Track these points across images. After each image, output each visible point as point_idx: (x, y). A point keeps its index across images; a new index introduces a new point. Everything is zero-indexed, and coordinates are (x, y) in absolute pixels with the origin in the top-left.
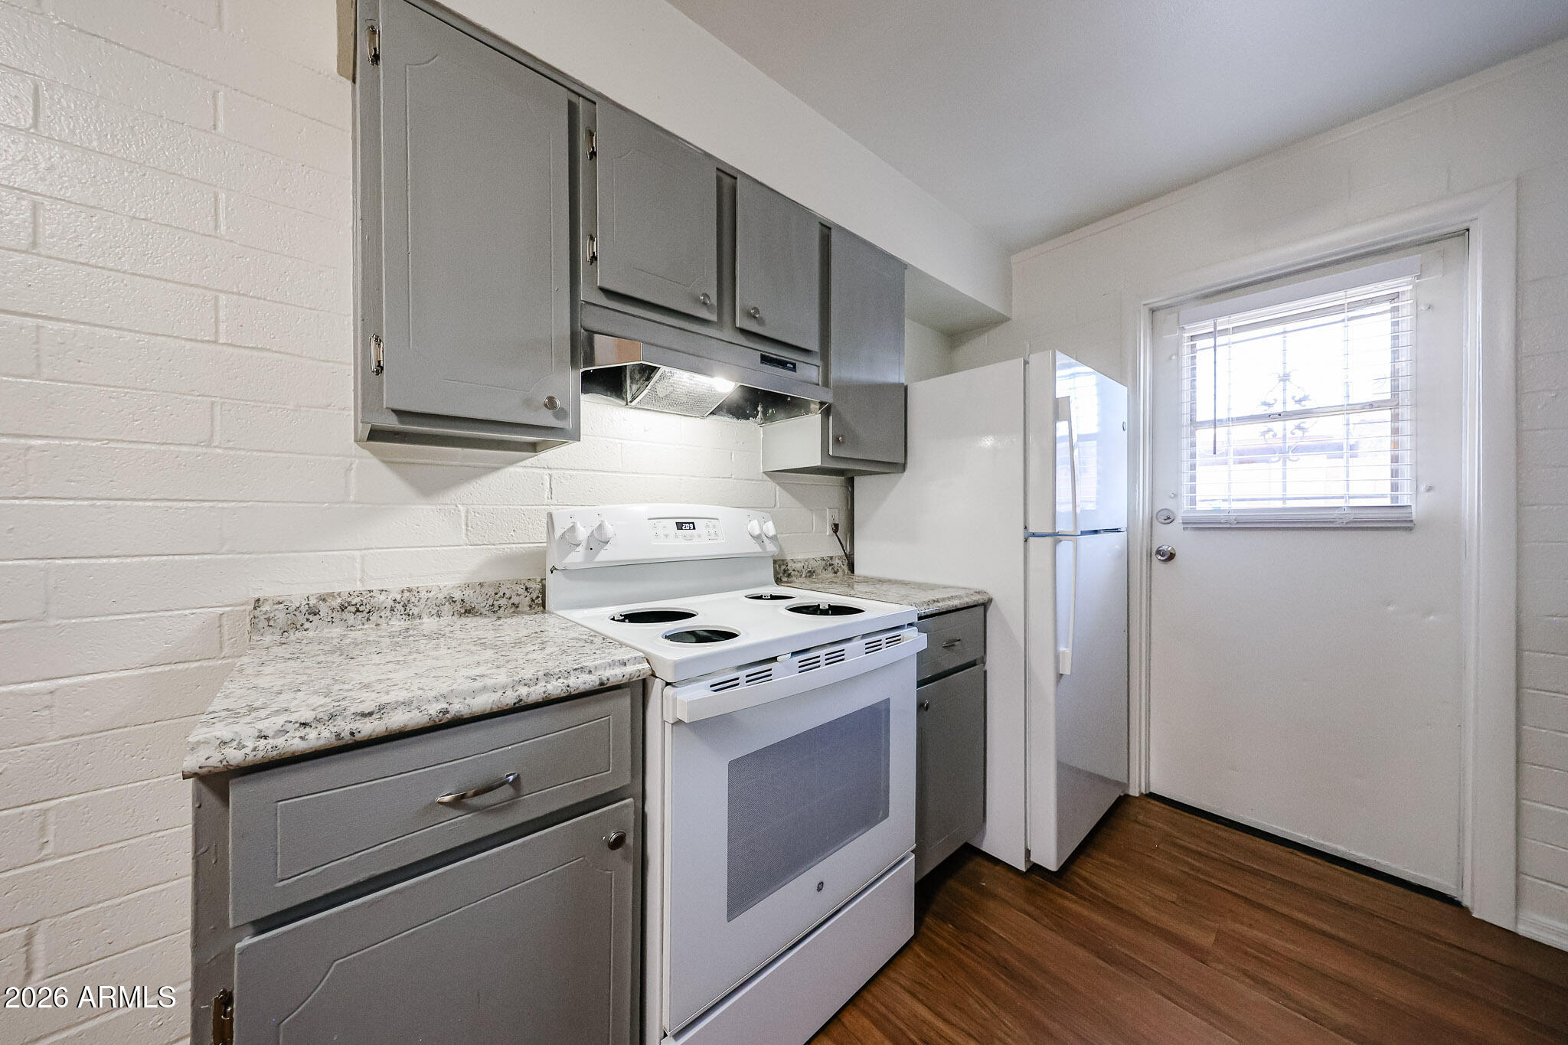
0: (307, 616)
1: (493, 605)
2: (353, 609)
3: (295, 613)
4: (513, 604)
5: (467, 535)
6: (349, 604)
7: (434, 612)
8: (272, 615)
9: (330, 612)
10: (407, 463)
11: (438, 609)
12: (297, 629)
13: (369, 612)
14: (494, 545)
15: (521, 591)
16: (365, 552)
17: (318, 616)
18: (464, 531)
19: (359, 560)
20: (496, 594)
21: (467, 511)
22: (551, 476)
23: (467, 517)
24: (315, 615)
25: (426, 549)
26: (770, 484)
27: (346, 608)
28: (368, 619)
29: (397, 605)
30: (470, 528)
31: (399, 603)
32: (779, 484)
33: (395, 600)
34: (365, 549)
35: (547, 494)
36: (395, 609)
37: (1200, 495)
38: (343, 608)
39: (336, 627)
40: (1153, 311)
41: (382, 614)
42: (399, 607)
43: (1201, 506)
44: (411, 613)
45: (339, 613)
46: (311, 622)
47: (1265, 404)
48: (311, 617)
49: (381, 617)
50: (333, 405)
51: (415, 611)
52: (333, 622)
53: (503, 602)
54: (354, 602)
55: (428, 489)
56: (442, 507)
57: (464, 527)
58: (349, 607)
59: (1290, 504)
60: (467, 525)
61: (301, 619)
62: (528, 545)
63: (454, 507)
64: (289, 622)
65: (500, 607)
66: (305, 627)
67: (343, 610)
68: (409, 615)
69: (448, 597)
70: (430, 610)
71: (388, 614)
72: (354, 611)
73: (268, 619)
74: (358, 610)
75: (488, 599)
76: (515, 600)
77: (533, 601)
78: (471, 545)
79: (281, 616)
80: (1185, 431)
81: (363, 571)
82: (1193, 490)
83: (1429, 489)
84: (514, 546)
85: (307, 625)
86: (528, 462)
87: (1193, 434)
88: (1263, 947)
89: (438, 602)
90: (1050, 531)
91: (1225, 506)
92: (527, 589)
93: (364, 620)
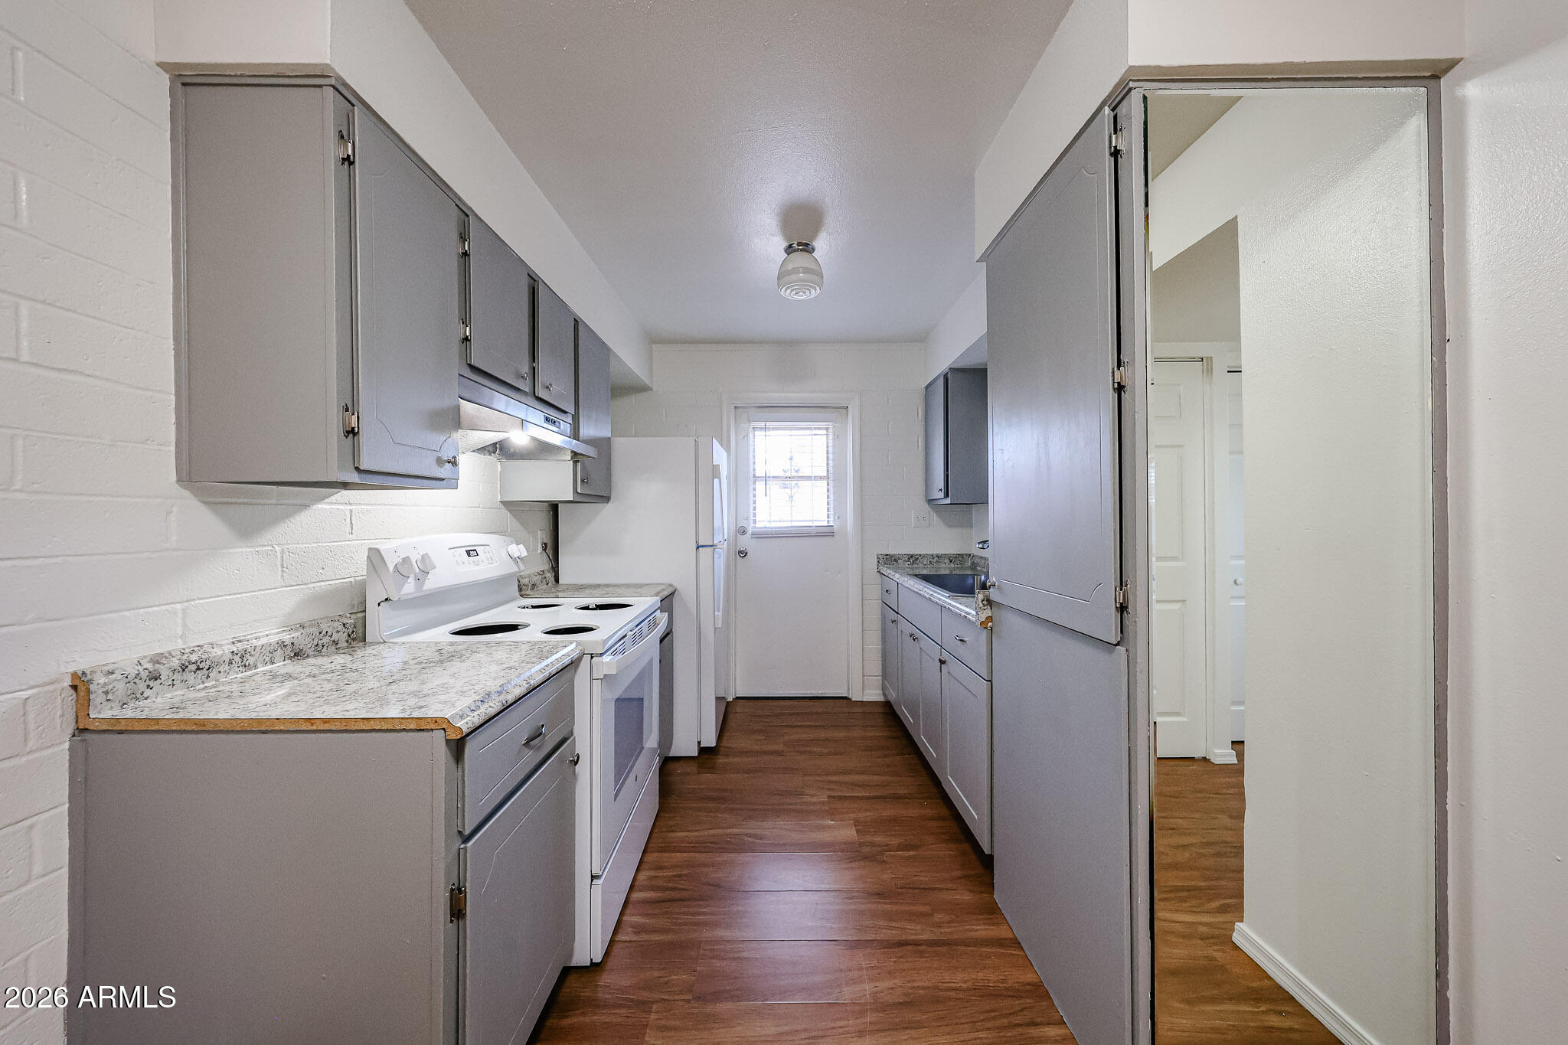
0: (148, 682)
1: (318, 644)
2: (193, 667)
3: (135, 681)
4: (334, 641)
5: (283, 576)
6: (190, 663)
7: (268, 659)
8: (110, 687)
9: (171, 673)
10: (226, 503)
11: (271, 655)
12: (137, 699)
13: (209, 668)
14: (306, 584)
15: (340, 628)
16: (186, 604)
17: (159, 680)
18: (280, 573)
19: (180, 615)
20: (320, 633)
21: (283, 552)
22: (351, 511)
23: (282, 557)
24: (156, 679)
25: (246, 595)
26: (504, 511)
27: (187, 667)
28: (208, 677)
29: (235, 657)
30: (285, 569)
31: (237, 654)
32: (509, 511)
33: (233, 652)
34: (187, 601)
35: (348, 530)
36: (233, 662)
37: (758, 518)
38: (184, 668)
39: (177, 690)
40: (736, 407)
41: (221, 669)
42: (237, 659)
43: (758, 525)
44: (247, 664)
45: (180, 673)
46: (151, 689)
47: (784, 471)
48: (152, 684)
49: (220, 672)
50: (151, 439)
51: (251, 660)
52: (173, 685)
53: (326, 640)
54: (193, 660)
55: (246, 532)
56: (260, 549)
57: (280, 569)
58: (190, 666)
59: (794, 524)
60: (283, 567)
61: (142, 686)
62: (335, 582)
63: (270, 548)
64: (129, 692)
65: (323, 646)
66: (145, 695)
67: (184, 670)
68: (245, 666)
69: (280, 642)
70: (265, 657)
71: (227, 667)
72: (194, 670)
73: (106, 693)
74: (198, 669)
75: (313, 640)
76: (335, 637)
77: (349, 636)
78: (286, 587)
79: (121, 687)
80: (751, 482)
81: (185, 625)
82: (755, 515)
83: (838, 518)
84: (323, 583)
85: (148, 693)
86: (333, 499)
87: (754, 483)
88: (799, 740)
89: (272, 648)
90: (711, 544)
91: (768, 525)
92: (344, 624)
93: (204, 678)
